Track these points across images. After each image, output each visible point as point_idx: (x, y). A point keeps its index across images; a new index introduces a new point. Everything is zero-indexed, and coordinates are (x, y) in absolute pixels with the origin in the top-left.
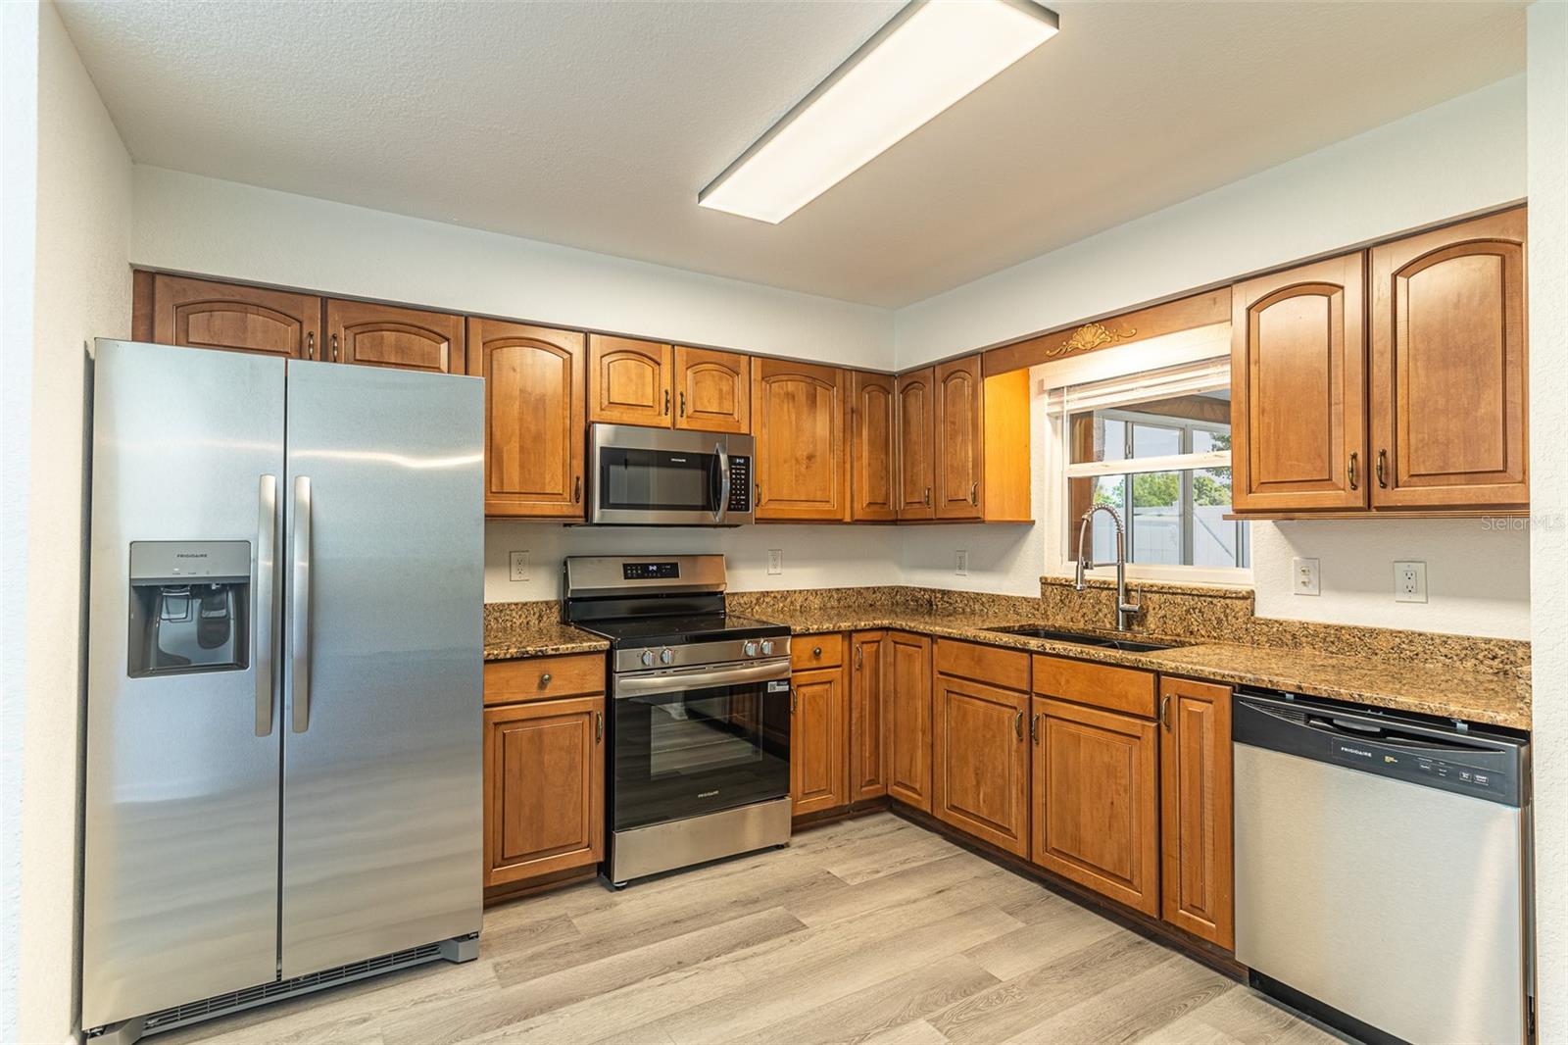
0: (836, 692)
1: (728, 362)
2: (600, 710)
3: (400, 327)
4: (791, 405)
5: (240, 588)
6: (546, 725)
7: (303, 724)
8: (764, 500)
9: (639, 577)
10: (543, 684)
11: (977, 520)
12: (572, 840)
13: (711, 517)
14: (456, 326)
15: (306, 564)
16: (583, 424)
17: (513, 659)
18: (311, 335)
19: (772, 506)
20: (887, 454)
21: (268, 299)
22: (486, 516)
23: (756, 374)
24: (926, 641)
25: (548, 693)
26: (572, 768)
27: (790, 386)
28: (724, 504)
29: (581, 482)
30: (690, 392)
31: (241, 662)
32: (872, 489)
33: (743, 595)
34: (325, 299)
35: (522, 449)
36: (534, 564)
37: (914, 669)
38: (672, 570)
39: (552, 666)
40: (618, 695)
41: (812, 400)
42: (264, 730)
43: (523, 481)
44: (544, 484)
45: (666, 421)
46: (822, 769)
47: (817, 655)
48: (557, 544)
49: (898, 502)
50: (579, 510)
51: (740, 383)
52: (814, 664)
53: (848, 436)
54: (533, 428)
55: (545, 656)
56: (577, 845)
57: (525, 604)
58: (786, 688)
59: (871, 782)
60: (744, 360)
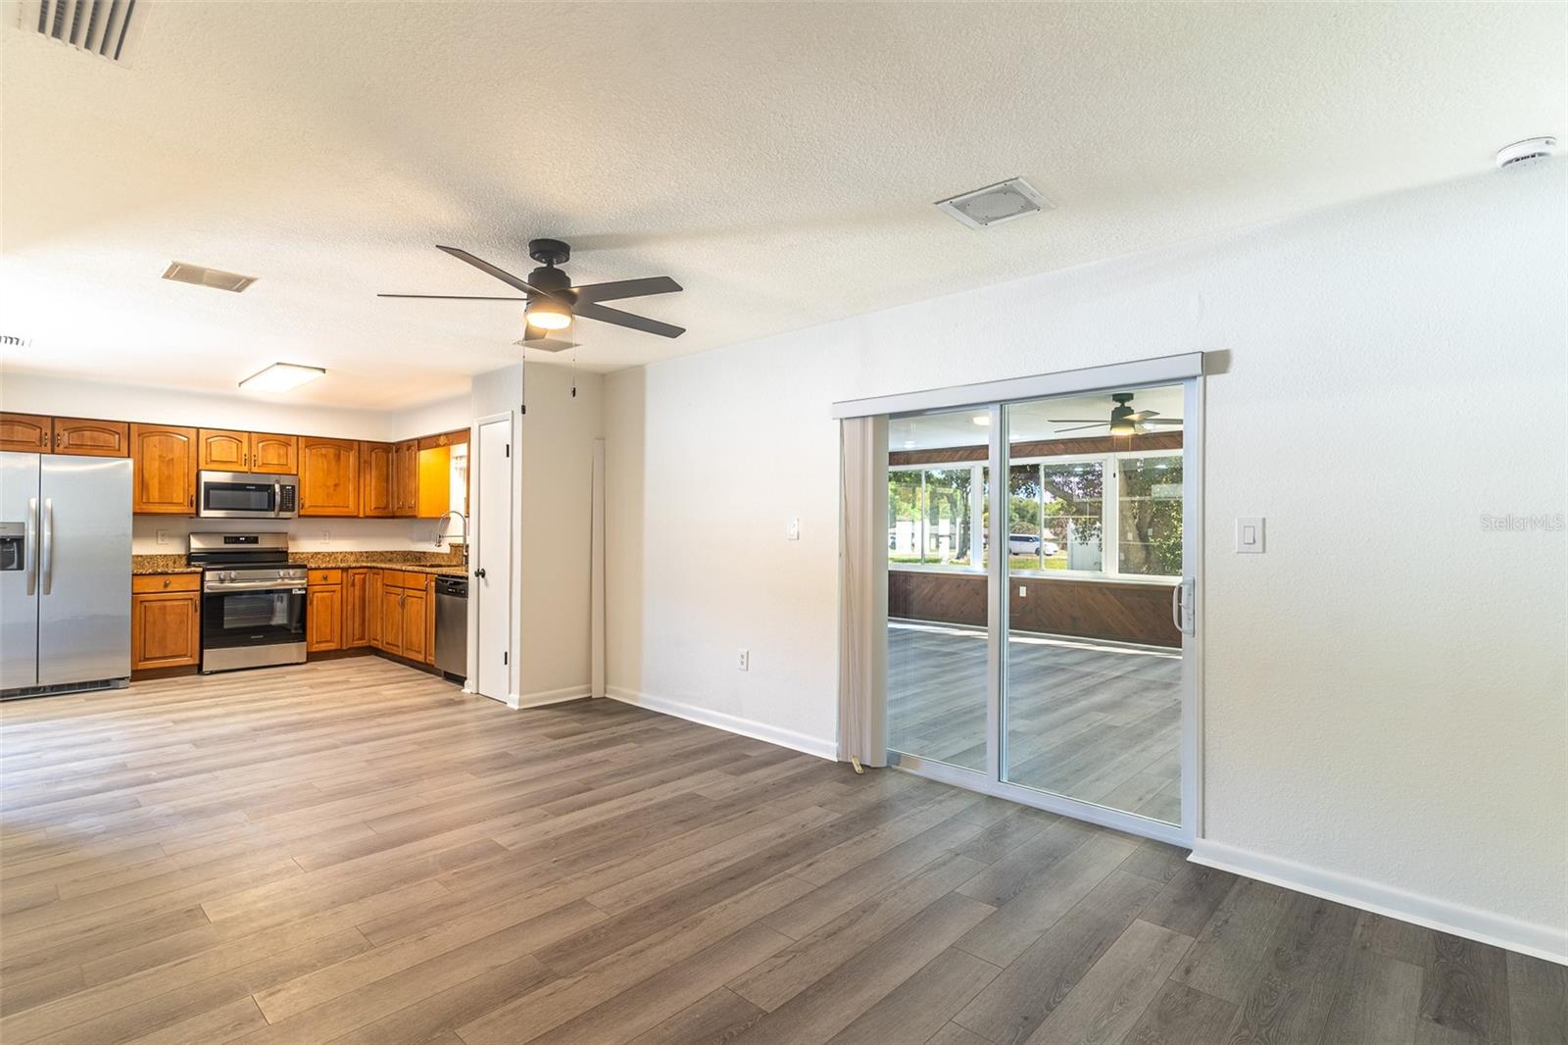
0: (337, 596)
1: (284, 440)
2: (198, 598)
3: (92, 429)
4: (324, 460)
5: (20, 541)
6: (168, 603)
7: (48, 592)
8: (306, 506)
9: (233, 543)
10: (166, 586)
11: (415, 517)
12: (181, 653)
13: (272, 514)
14: (123, 428)
15: (49, 534)
16: (196, 471)
17: (150, 574)
18: (46, 434)
19: (311, 509)
20: (387, 483)
21: (24, 419)
22: (135, 514)
23: (302, 444)
24: (381, 571)
25: (169, 589)
26: (181, 622)
27: (324, 451)
28: (277, 508)
29: (194, 499)
30: (260, 454)
31: (20, 567)
32: (377, 500)
33: (303, 553)
34: (53, 418)
35: (160, 483)
36: (171, 536)
37: (377, 585)
38: (255, 540)
39: (171, 578)
40: (206, 590)
41: (338, 457)
42: (31, 592)
43: (160, 497)
44: (172, 498)
45: (246, 469)
46: (328, 630)
47: (325, 578)
48: (184, 526)
49: (394, 506)
50: (193, 510)
51: (292, 450)
52: (324, 583)
53: (362, 474)
54: (166, 473)
55: (167, 574)
56: (185, 656)
57: (165, 556)
58: (304, 592)
59: (360, 639)
60: (294, 439)
